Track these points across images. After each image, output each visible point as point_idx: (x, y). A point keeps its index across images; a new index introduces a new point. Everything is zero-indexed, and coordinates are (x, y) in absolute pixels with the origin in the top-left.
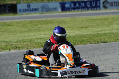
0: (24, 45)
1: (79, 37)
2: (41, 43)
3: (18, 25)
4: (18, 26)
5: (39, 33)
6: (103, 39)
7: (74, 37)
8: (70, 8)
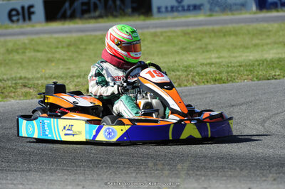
2: (212, 73)
3: (157, 39)
4: (154, 41)
5: (207, 55)
8: (279, 3)
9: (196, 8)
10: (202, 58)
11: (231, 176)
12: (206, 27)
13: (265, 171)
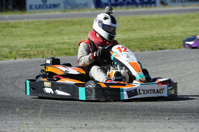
0: (37, 52)
2: (64, 49)
3: (29, 26)
4: (27, 27)
5: (61, 37)
6: (160, 44)
8: (109, 4)
9: (55, 6)
10: (58, 39)
11: (74, 116)
12: (61, 19)
13: (96, 114)
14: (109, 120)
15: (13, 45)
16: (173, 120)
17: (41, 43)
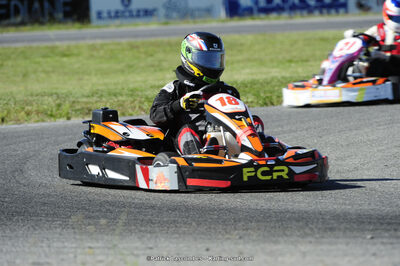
0: (112, 104)
1: (282, 83)
3: (95, 53)
4: (92, 56)
5: (160, 75)
7: (268, 83)
8: (255, 9)
9: (148, 13)
10: (153, 78)
11: (184, 233)
12: (159, 39)
13: (229, 227)
14: (254, 241)
15: (64, 91)
16: (380, 240)
17: (120, 87)
